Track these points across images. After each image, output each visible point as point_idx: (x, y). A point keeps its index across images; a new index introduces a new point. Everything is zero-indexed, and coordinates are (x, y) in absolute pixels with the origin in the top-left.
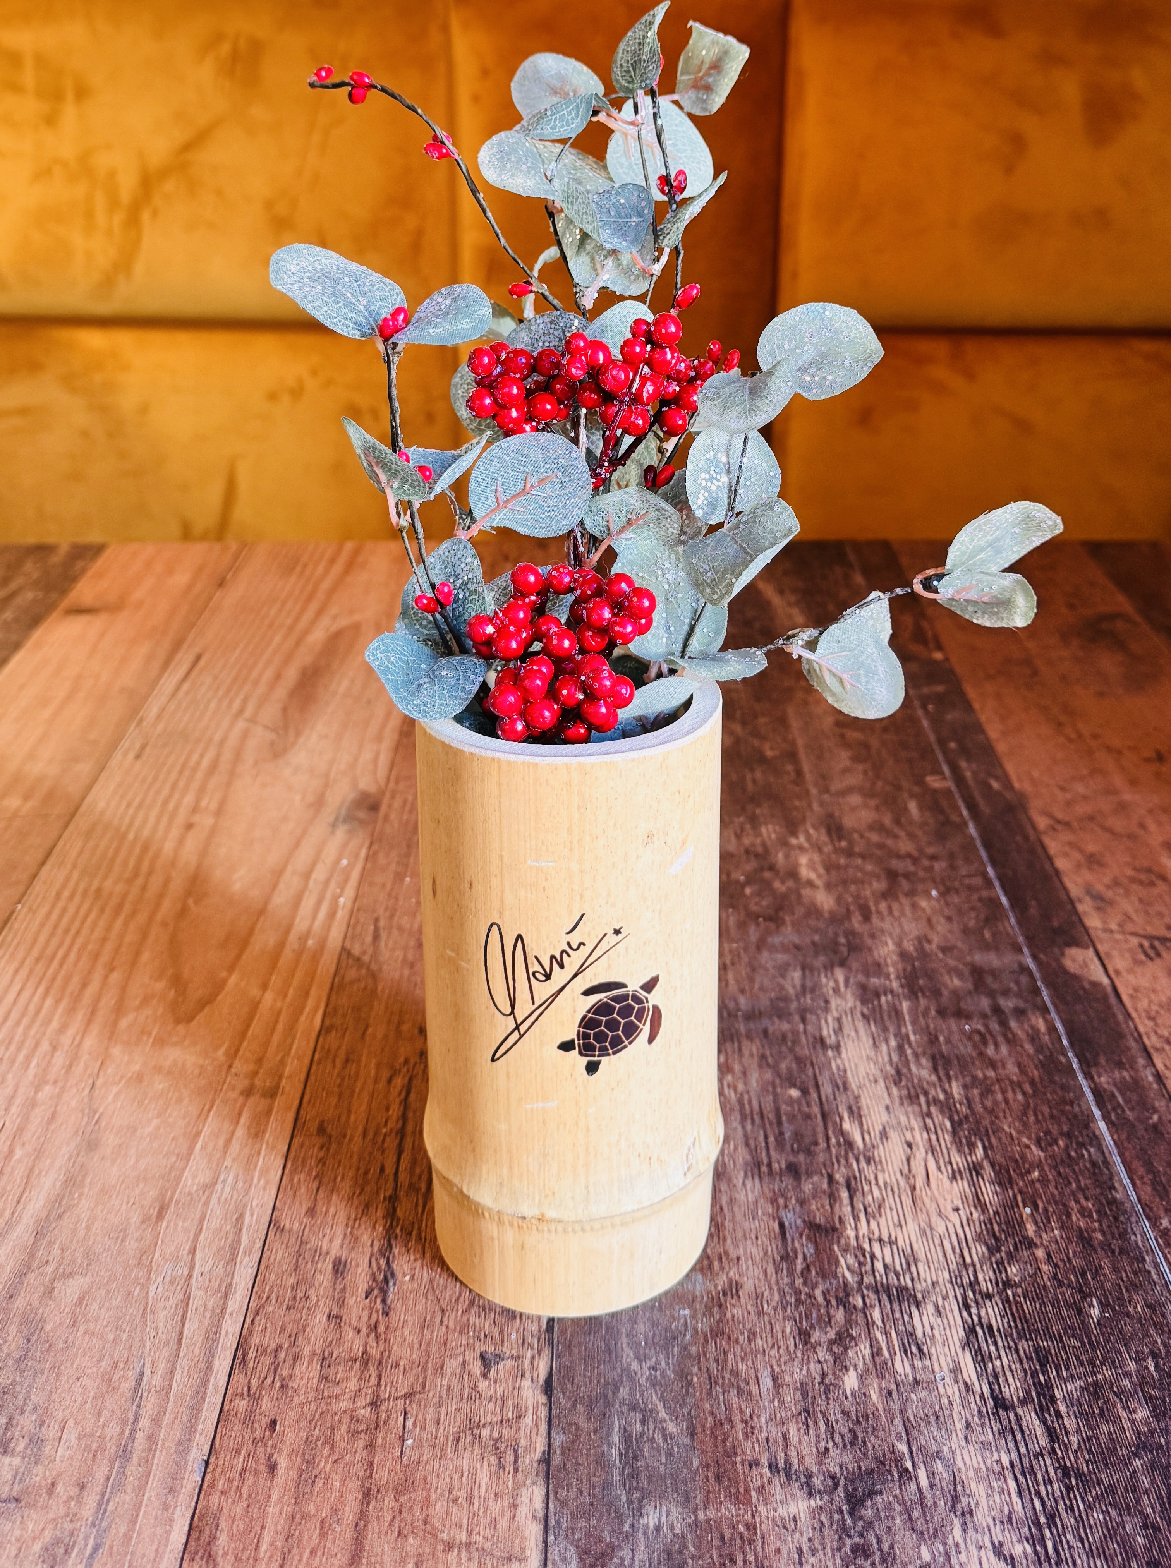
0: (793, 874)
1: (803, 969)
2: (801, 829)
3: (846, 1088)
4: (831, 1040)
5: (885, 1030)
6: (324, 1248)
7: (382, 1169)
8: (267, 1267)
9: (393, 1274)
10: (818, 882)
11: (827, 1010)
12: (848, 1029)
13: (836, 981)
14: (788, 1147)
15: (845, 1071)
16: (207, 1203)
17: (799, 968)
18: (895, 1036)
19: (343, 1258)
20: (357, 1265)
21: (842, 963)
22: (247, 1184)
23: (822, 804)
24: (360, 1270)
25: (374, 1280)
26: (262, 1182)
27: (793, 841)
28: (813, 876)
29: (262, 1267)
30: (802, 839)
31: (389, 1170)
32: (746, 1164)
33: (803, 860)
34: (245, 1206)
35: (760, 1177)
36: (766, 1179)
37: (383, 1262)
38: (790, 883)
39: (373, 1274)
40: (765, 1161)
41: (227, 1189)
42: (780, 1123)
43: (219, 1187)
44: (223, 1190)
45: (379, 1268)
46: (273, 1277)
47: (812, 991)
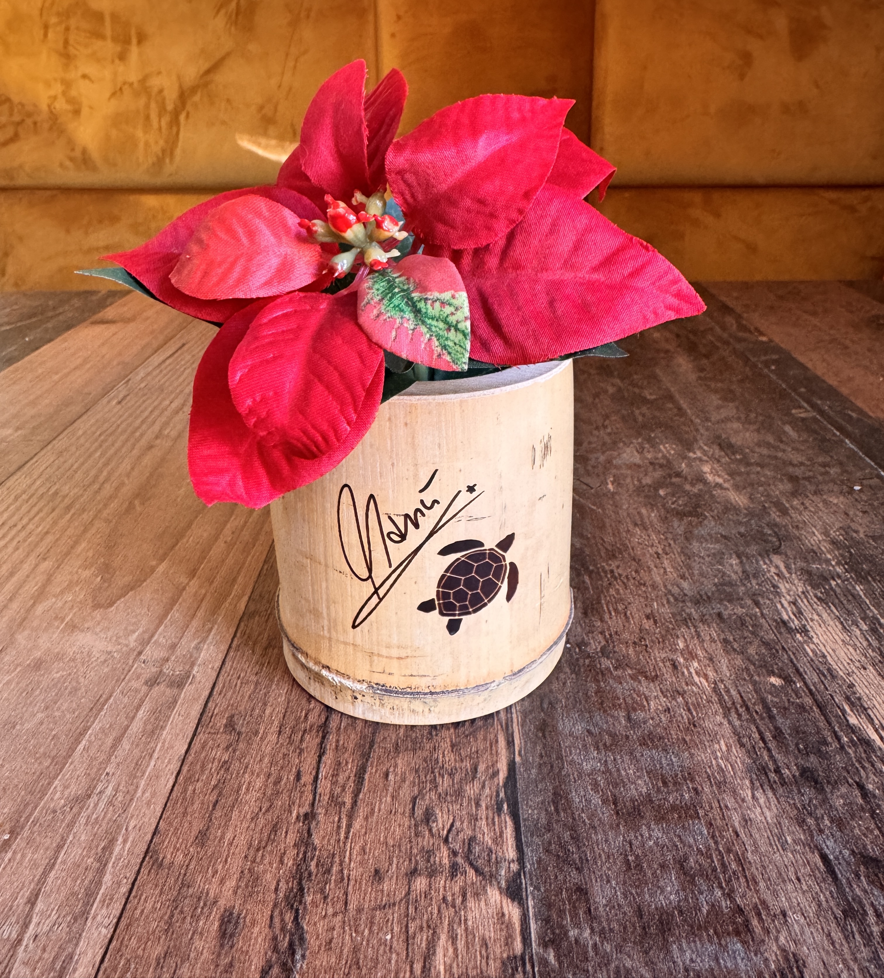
0: (700, 479)
1: (739, 557)
2: (695, 446)
3: (833, 677)
4: (795, 623)
5: (849, 613)
6: (212, 894)
7: (298, 776)
8: (128, 925)
9: (302, 939)
10: (726, 485)
11: (778, 594)
12: (808, 613)
13: (777, 567)
14: (792, 747)
15: (824, 656)
16: (71, 825)
17: (734, 556)
18: (863, 619)
19: (236, 912)
20: (254, 923)
21: (777, 551)
22: (128, 797)
23: (707, 429)
24: (256, 930)
25: (275, 949)
26: (147, 794)
27: (691, 455)
28: (720, 481)
29: (122, 925)
30: (699, 454)
31: (307, 778)
32: (749, 770)
33: (706, 468)
34: (119, 827)
35: (772, 788)
36: (781, 791)
37: (289, 917)
38: (700, 486)
39: (275, 938)
40: (771, 766)
41: (102, 805)
42: (772, 718)
43: (91, 802)
44: (96, 805)
45: (283, 929)
46: (134, 942)
47: (755, 576)
